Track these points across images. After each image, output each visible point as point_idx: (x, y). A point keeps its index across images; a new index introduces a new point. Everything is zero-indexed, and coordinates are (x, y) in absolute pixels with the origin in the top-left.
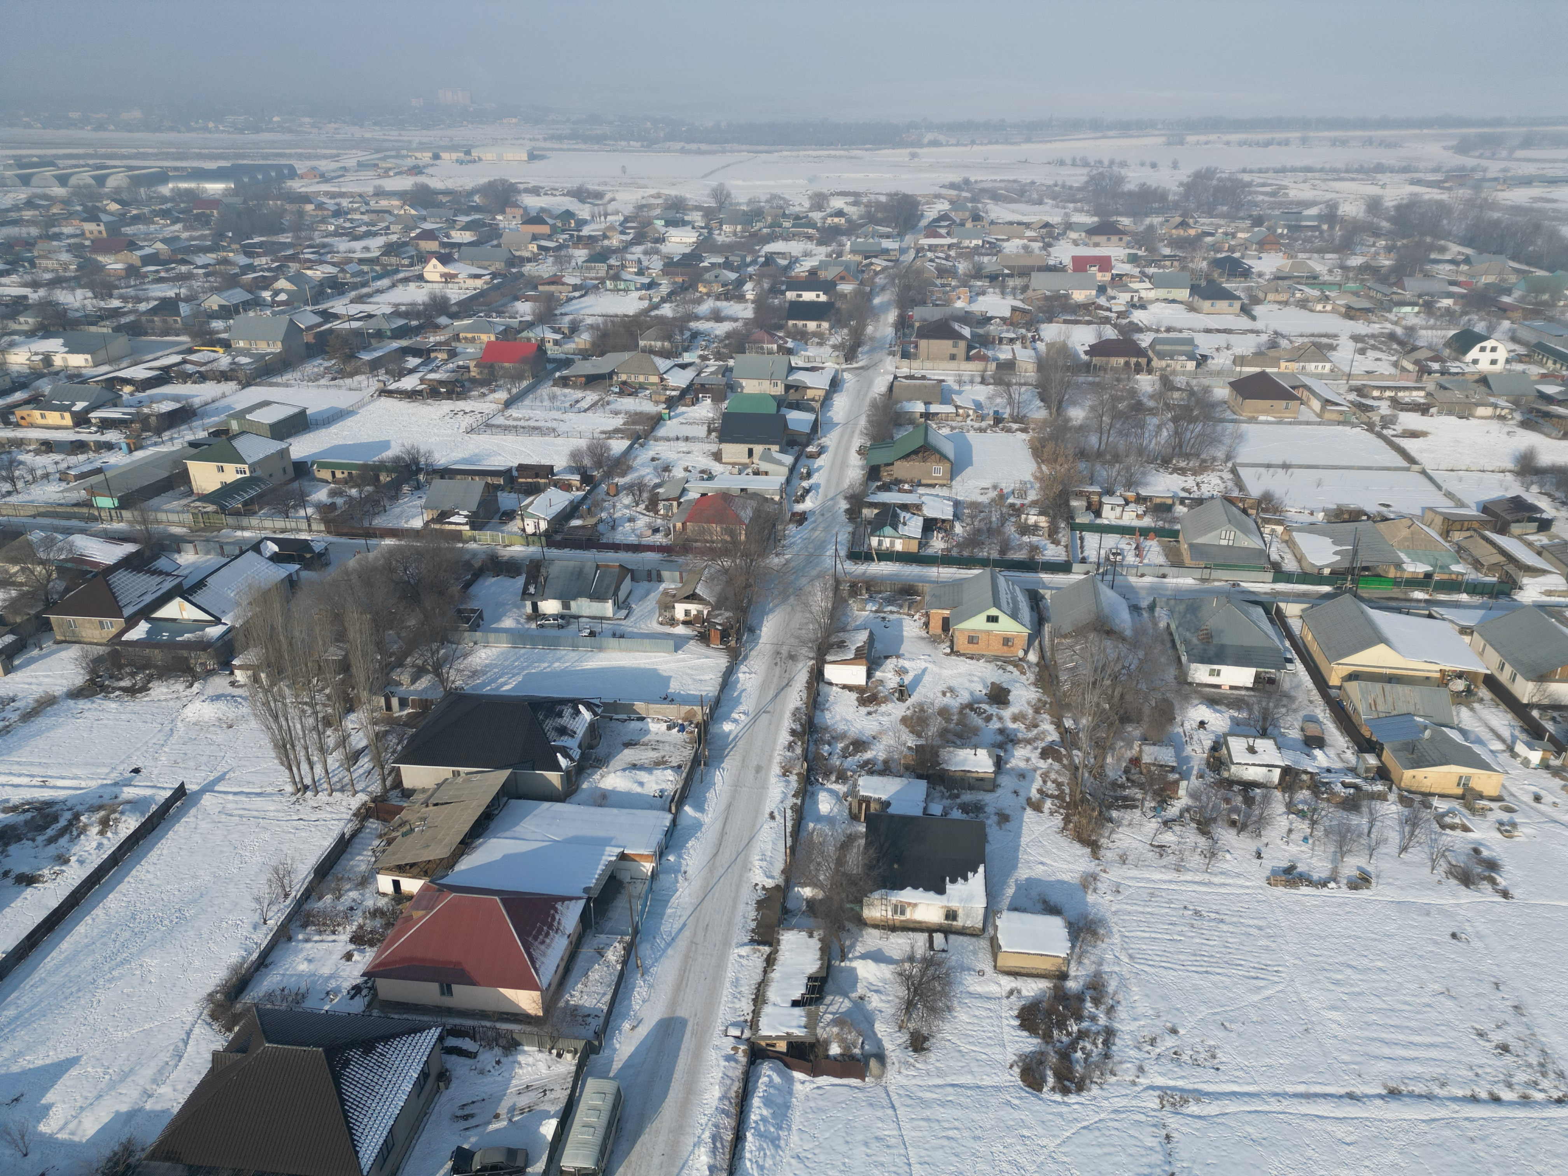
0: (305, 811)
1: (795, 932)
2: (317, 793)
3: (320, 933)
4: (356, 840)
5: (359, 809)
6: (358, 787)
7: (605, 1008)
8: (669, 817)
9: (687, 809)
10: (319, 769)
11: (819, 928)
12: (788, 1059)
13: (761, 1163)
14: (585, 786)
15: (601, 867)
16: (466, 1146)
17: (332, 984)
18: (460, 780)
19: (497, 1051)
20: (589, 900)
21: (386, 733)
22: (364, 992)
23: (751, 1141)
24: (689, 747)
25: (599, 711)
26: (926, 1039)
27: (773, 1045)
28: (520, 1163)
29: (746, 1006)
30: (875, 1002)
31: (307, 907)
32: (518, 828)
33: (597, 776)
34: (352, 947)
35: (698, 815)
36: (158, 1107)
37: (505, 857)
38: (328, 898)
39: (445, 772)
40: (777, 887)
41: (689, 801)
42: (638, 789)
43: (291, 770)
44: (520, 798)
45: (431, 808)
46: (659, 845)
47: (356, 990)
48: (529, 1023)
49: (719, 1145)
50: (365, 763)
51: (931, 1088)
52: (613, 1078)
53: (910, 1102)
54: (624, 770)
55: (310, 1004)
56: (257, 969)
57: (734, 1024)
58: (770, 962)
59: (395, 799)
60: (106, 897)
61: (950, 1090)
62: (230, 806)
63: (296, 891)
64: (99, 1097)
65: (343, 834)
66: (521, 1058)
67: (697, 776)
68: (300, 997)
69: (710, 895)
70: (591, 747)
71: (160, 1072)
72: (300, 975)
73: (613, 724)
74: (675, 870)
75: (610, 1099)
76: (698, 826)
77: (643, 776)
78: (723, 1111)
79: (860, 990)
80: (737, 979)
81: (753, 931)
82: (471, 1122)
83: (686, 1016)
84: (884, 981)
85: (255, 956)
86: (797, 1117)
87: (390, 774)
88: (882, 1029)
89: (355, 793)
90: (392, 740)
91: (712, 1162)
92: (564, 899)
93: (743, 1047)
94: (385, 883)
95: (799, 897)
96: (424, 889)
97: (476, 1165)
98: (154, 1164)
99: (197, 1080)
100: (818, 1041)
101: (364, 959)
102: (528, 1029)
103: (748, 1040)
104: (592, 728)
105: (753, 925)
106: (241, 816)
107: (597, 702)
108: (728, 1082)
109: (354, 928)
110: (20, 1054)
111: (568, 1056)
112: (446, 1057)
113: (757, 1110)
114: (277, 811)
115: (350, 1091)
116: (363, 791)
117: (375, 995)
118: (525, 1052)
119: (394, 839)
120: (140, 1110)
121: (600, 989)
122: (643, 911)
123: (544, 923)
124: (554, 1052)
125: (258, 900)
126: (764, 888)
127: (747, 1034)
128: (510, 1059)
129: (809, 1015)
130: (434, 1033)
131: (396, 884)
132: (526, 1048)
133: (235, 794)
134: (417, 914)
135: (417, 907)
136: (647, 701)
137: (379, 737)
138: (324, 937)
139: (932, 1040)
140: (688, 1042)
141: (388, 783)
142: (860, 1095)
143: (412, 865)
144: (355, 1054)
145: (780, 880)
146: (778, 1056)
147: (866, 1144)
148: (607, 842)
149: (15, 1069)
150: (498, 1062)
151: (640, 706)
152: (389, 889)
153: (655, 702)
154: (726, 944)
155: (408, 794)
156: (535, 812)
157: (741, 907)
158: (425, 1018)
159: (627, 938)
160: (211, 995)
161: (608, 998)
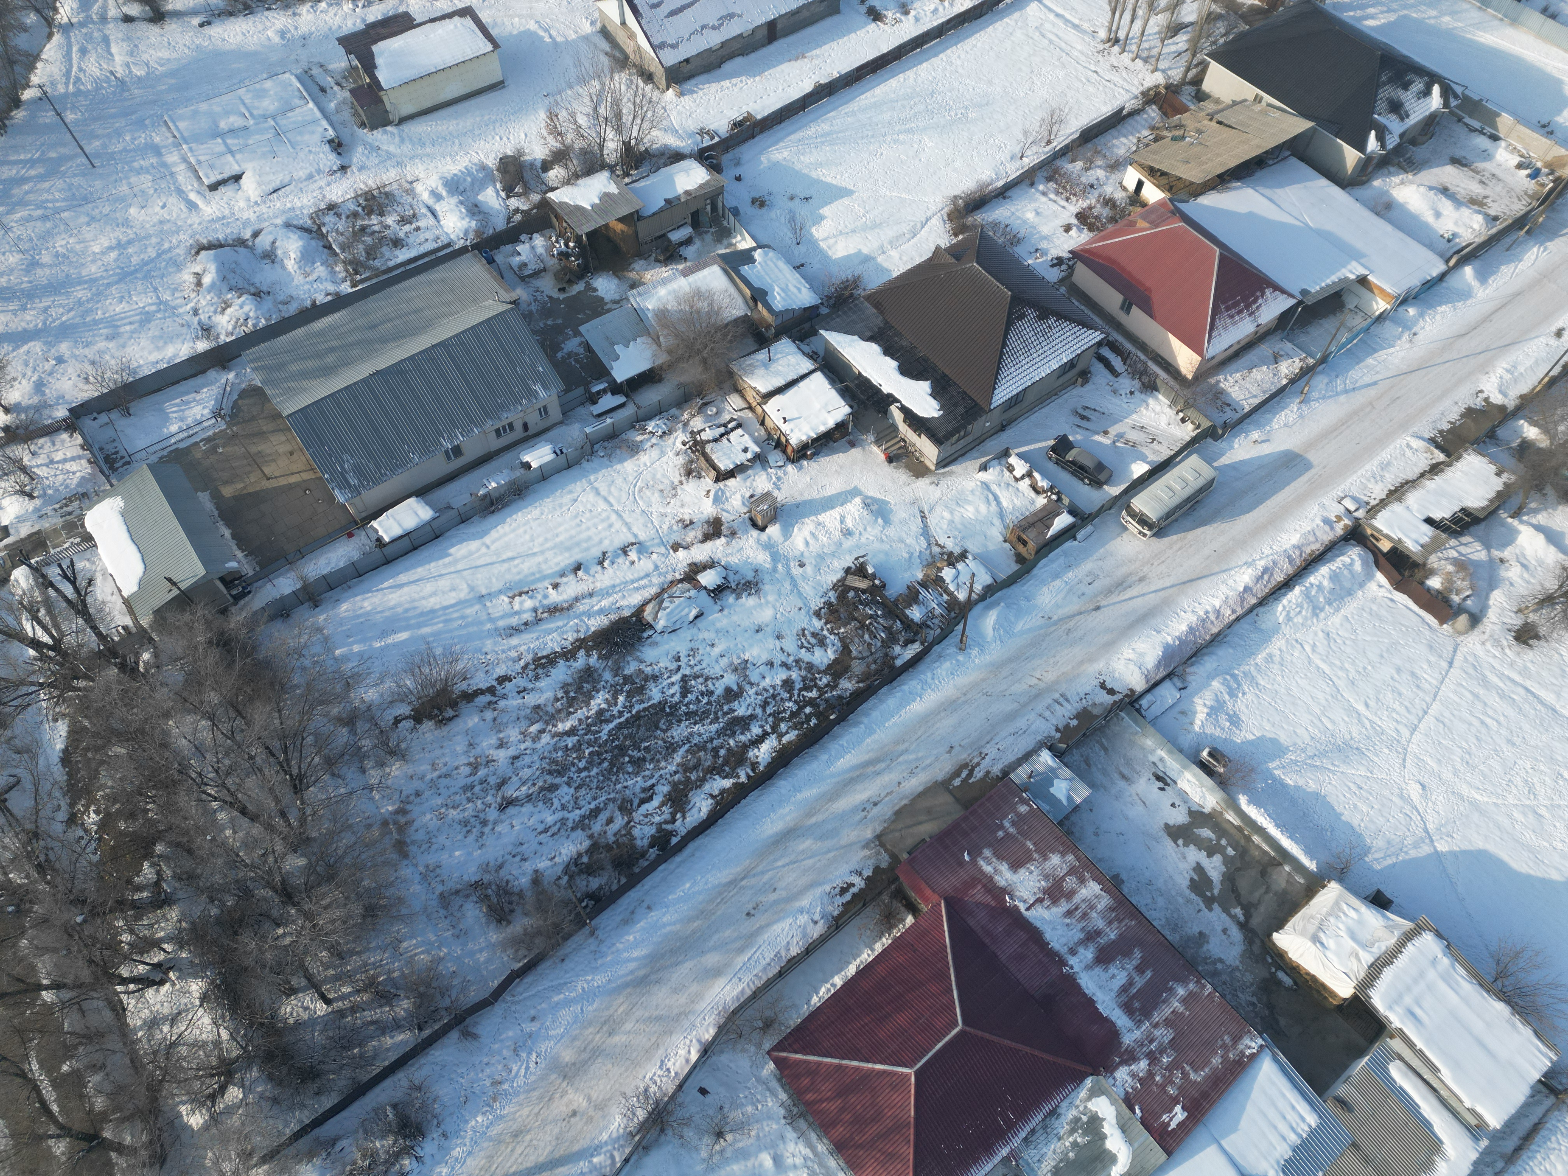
0: (1103, 68)
1: (1485, 460)
2: (1123, 51)
3: (1057, 193)
4: (1130, 121)
5: (1150, 89)
6: (1162, 65)
7: (1247, 409)
8: (1442, 267)
9: (1468, 271)
10: (1138, 25)
11: (1513, 472)
12: (1382, 560)
13: (1292, 614)
14: (1377, 183)
15: (1334, 278)
16: (1071, 438)
17: (1043, 245)
18: (1257, 108)
19: (1137, 383)
20: (1300, 303)
21: (1219, 17)
22: (1064, 267)
23: (1295, 594)
24: (1526, 200)
25: (1453, 103)
26: (1537, 637)
27: (1377, 540)
28: (1102, 477)
29: (1378, 492)
30: (1513, 573)
31: (1059, 162)
32: (1279, 191)
33: (1396, 180)
34: (1074, 221)
35: (1475, 283)
36: (886, 265)
37: (1251, 215)
38: (1079, 164)
39: (1248, 90)
40: (1502, 408)
41: (1477, 263)
42: (1429, 217)
43: (1114, 13)
44: (1302, 159)
45: (1213, 124)
46: (1409, 291)
47: (1059, 261)
48: (1175, 378)
49: (1266, 577)
50: (1182, 41)
51: (1501, 676)
52: (1215, 469)
53: (1471, 671)
54: (1431, 188)
55: (1020, 251)
56: (996, 196)
57: (1354, 499)
58: (1435, 469)
59: (1185, 98)
60: (921, 63)
61: (1522, 691)
62: (1048, 26)
63: (1059, 143)
64: (853, 231)
65: (1123, 109)
66: (1151, 401)
67: (1508, 241)
68: (1016, 240)
69: (1423, 372)
70: (1413, 142)
71: (897, 238)
72: (1025, 222)
73: (1460, 129)
74: (1407, 326)
75: (1201, 482)
76: (1466, 294)
77: (1446, 206)
78: (1289, 557)
79: (1507, 553)
80: (1389, 464)
81: (1441, 432)
82: (1084, 423)
83: (1315, 463)
84: (1541, 563)
85: (1000, 183)
86: (1351, 607)
87: (1196, 66)
88: (1497, 599)
89: (1156, 70)
90: (1220, 28)
91: (1251, 584)
92: (1277, 288)
93: (1347, 521)
94: (1131, 177)
95: (1517, 432)
96: (1161, 204)
97: (1070, 457)
98: (866, 304)
99: (918, 261)
100: (1424, 565)
101: (1079, 238)
102: (1172, 382)
103: (1357, 519)
104: (1431, 122)
105: (1446, 426)
106: (1051, 42)
107: (1459, 90)
108: (1312, 539)
109: (1085, 205)
110: (819, 165)
111: (1190, 426)
112: (1095, 361)
113: (1321, 576)
114: (1081, 52)
115: (1013, 340)
116: (1163, 71)
117: (1070, 275)
118: (1157, 399)
119: (1163, 138)
120: (874, 259)
121: (1254, 390)
122: (1344, 345)
123: (1245, 299)
124: (1181, 415)
125: (1026, 133)
126: (1486, 400)
127: (1360, 514)
128: (1143, 396)
129: (1434, 539)
130: (1097, 336)
131: (1140, 184)
132: (1160, 397)
133: (1058, 15)
134: (1141, 224)
135: (1144, 218)
136: (1520, 119)
137: (1211, 18)
138: (1058, 199)
139: (1542, 643)
140: (1299, 485)
141: (1190, 75)
142: (1427, 633)
143: (1164, 174)
144: (1031, 313)
145: (1511, 402)
146: (1375, 552)
147: (1399, 670)
148: (1357, 256)
149: (814, 174)
150: (1132, 393)
151: (1505, 121)
152: (1131, 186)
153: (1527, 123)
154: (1403, 426)
155: (1201, 97)
156: (1309, 184)
157: (1447, 403)
158: (1097, 320)
159: (1311, 361)
160: (955, 197)
161: (1256, 401)
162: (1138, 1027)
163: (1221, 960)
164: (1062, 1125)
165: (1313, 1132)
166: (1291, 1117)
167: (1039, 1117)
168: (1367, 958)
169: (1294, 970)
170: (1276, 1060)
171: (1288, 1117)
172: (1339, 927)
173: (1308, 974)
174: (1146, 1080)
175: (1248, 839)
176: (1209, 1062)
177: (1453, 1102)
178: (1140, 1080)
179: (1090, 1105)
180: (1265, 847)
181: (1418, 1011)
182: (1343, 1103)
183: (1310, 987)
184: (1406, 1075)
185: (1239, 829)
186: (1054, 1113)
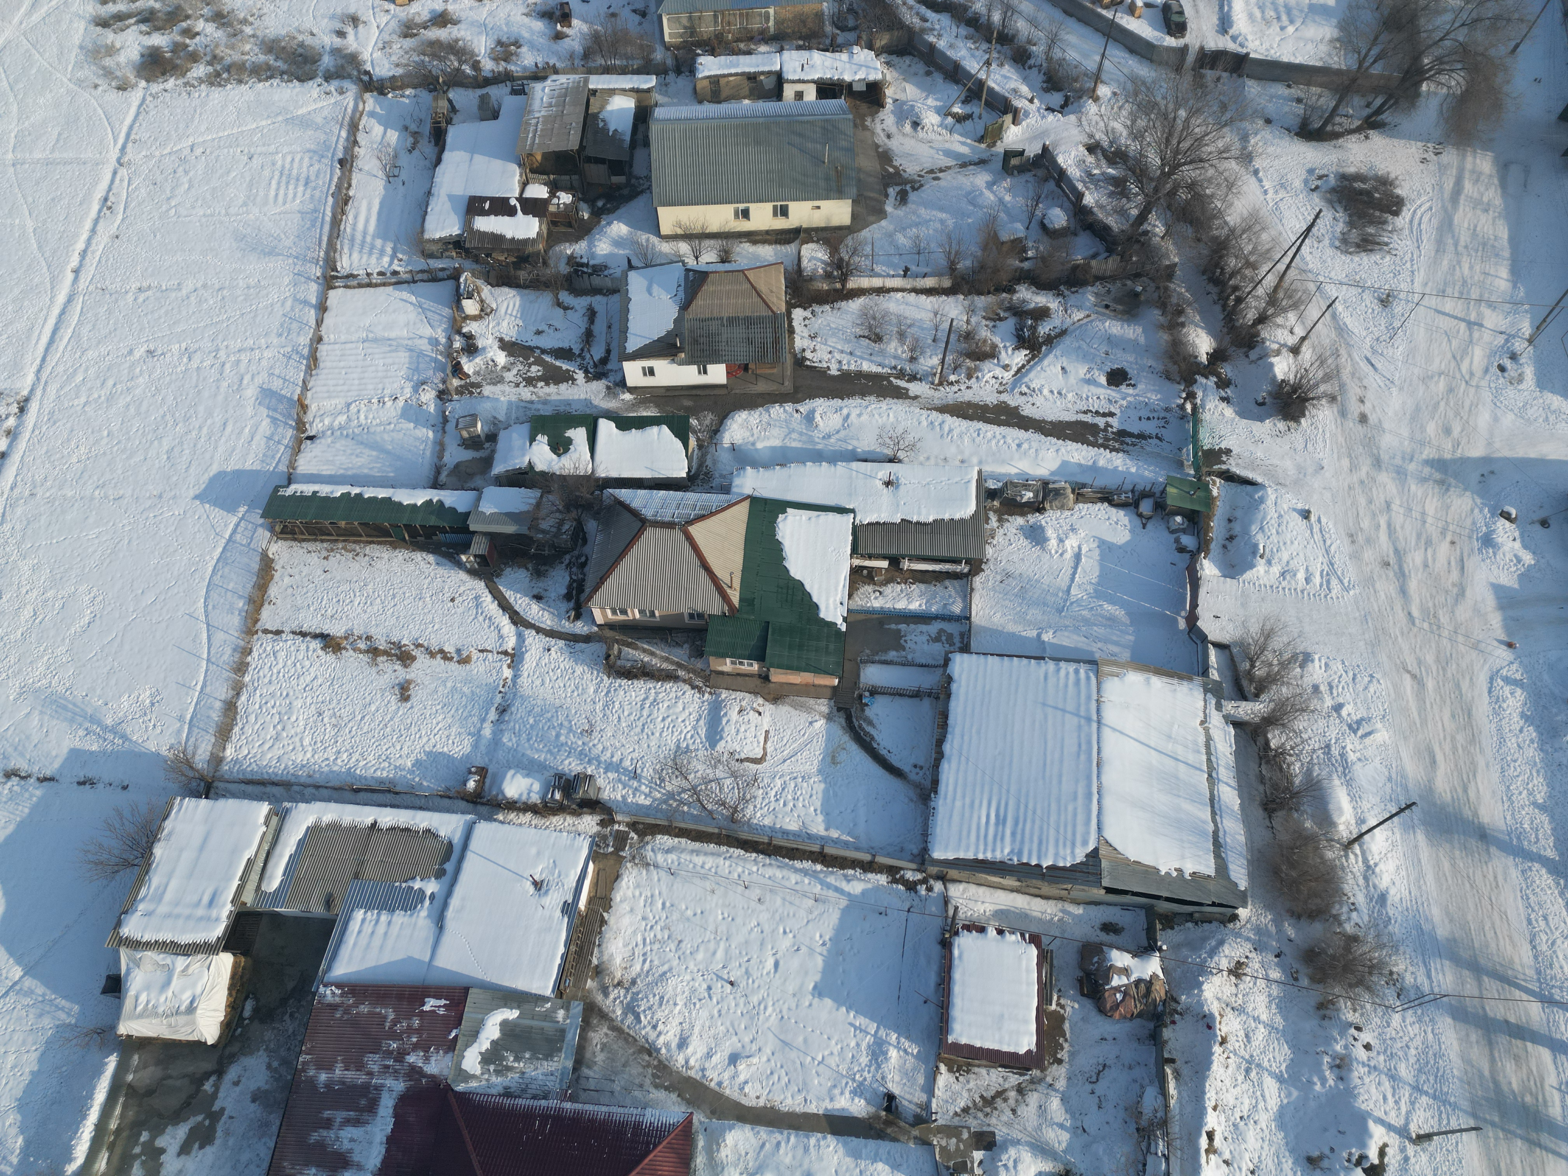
162: (382, 1086)
163: (269, 1067)
164: (511, 1079)
165: (369, 907)
166: (368, 928)
167: (520, 1102)
168: (181, 962)
169: (234, 1007)
170: (329, 968)
171: (370, 930)
172: (164, 1001)
173: (230, 994)
174: (423, 1047)
175: (118, 1131)
176: (369, 1013)
177: (269, 837)
178: (426, 1050)
179: (478, 1072)
180: (118, 1111)
181: (206, 899)
182: (329, 902)
183: (242, 985)
184: (271, 877)
185: (111, 1148)
186: (507, 1093)
